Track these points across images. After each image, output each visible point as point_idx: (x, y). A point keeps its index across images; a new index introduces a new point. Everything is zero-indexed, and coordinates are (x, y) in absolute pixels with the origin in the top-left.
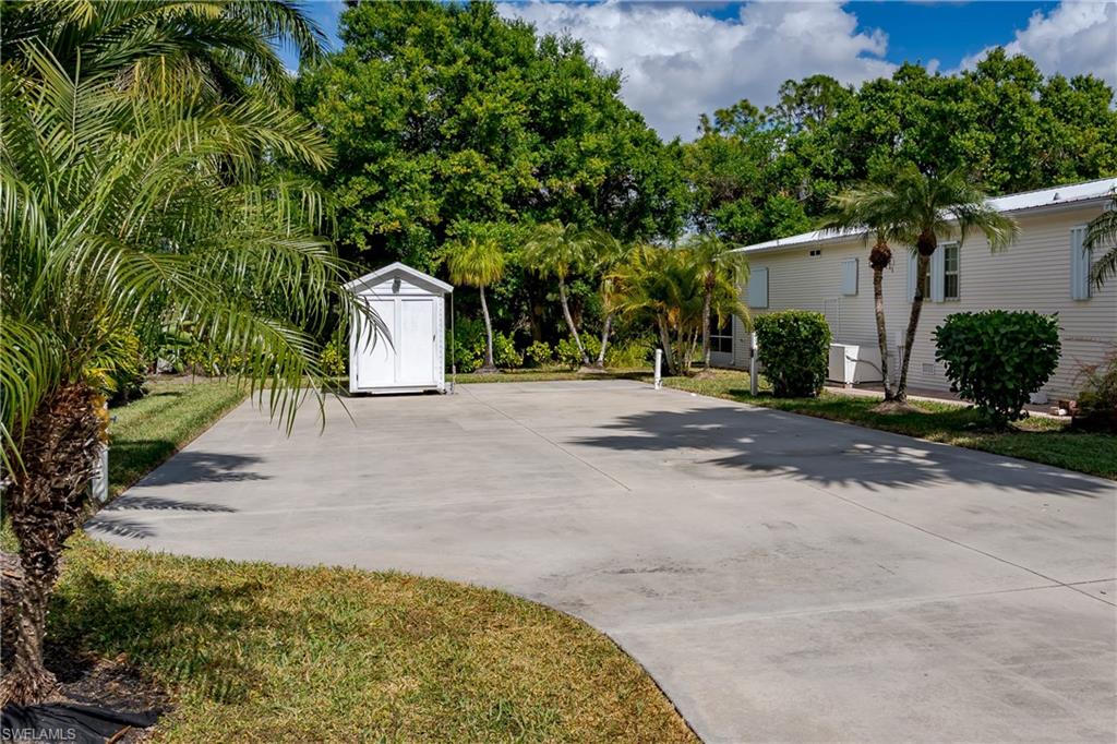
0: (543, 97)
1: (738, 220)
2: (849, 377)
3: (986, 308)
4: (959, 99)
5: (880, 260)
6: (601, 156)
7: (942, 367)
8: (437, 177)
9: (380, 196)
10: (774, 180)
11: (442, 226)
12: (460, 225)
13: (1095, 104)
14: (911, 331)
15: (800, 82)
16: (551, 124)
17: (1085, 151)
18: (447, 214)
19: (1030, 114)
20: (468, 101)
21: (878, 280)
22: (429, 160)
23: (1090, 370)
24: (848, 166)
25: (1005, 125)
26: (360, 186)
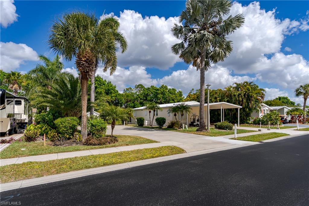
0: (107, 89)
1: (131, 105)
2: (146, 124)
3: (160, 117)
4: (159, 91)
5: (150, 112)
6: (114, 97)
7: (156, 122)
10: (135, 100)
13: (174, 92)
14: (153, 119)
15: (138, 85)
16: (108, 92)
19: (167, 93)
20: (97, 89)
21: (150, 114)
23: (168, 123)
24: (145, 98)
25: (164, 94)
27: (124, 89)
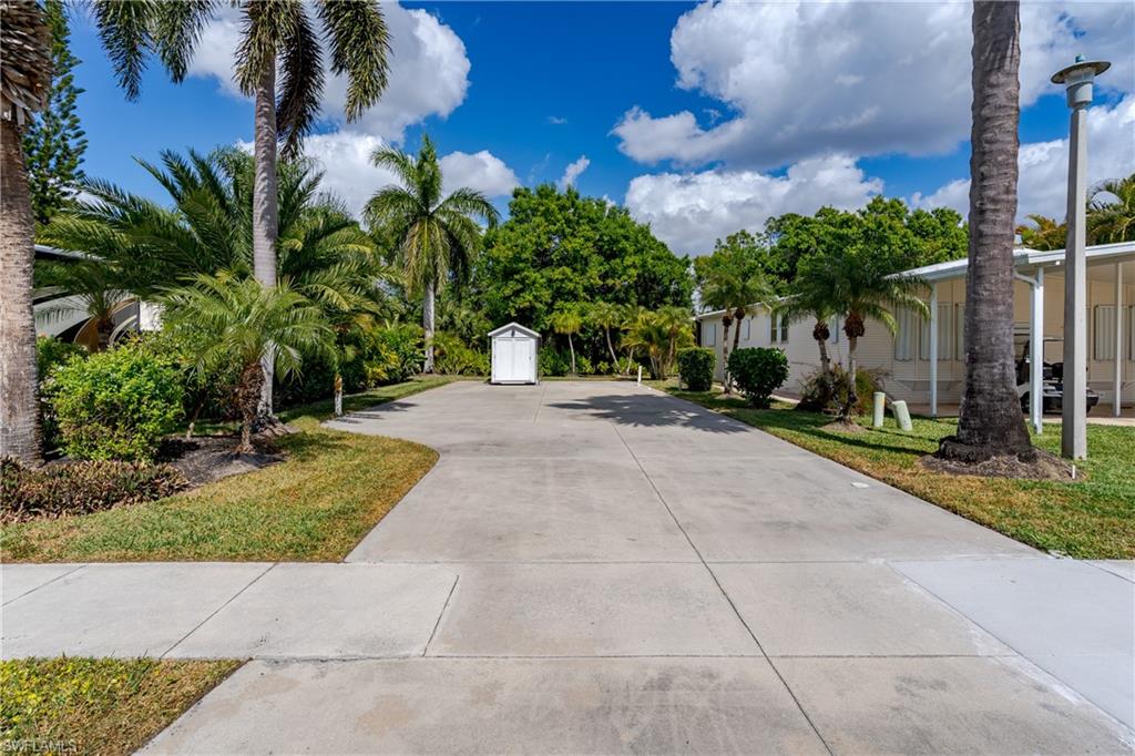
0: (606, 239)
4: (851, 227)
5: (727, 321)
6: (635, 267)
8: (550, 281)
9: (522, 290)
11: (552, 304)
12: (559, 303)
15: (777, 218)
16: (610, 252)
17: (932, 254)
18: (554, 298)
19: (896, 233)
22: (547, 272)
25: (879, 239)
26: (512, 286)
27: (719, 241)
